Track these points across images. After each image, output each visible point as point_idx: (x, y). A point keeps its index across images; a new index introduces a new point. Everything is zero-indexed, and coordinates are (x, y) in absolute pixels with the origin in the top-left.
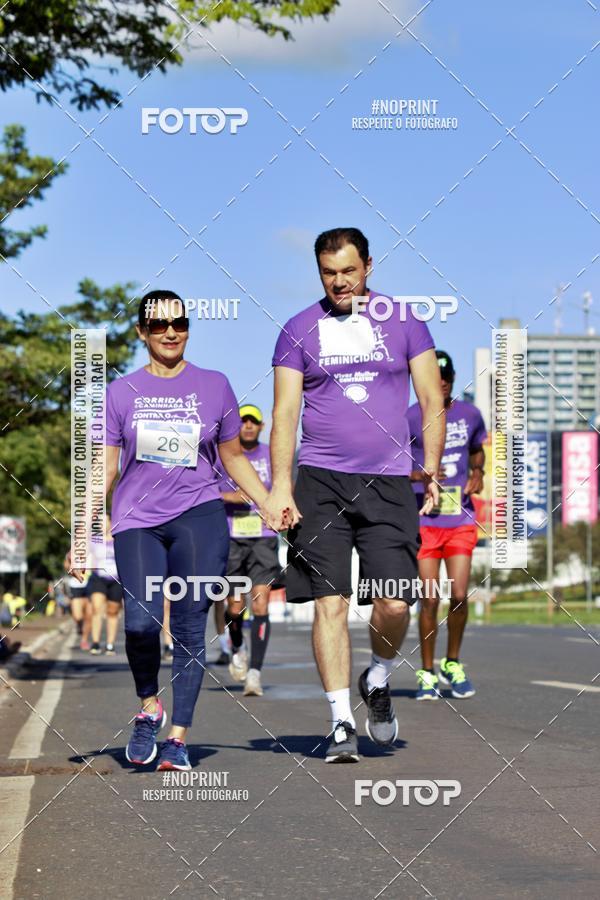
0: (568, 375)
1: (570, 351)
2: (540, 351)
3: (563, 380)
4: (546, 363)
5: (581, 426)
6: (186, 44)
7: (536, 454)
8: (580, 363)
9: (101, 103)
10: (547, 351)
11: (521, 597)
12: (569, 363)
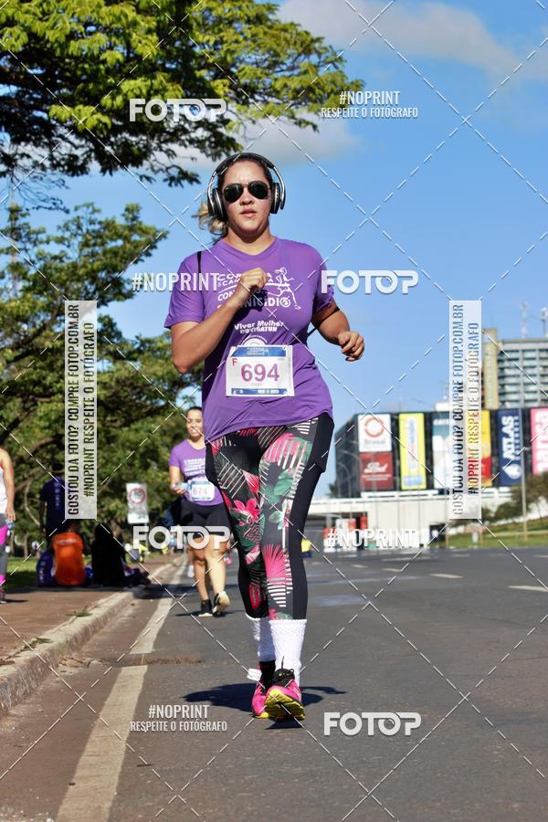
0: (533, 367)
1: (534, 350)
2: (512, 351)
3: (529, 371)
4: (517, 359)
5: (543, 404)
6: (244, 137)
7: (512, 425)
8: (541, 359)
9: (185, 183)
10: (517, 351)
11: (504, 528)
12: (534, 359)
